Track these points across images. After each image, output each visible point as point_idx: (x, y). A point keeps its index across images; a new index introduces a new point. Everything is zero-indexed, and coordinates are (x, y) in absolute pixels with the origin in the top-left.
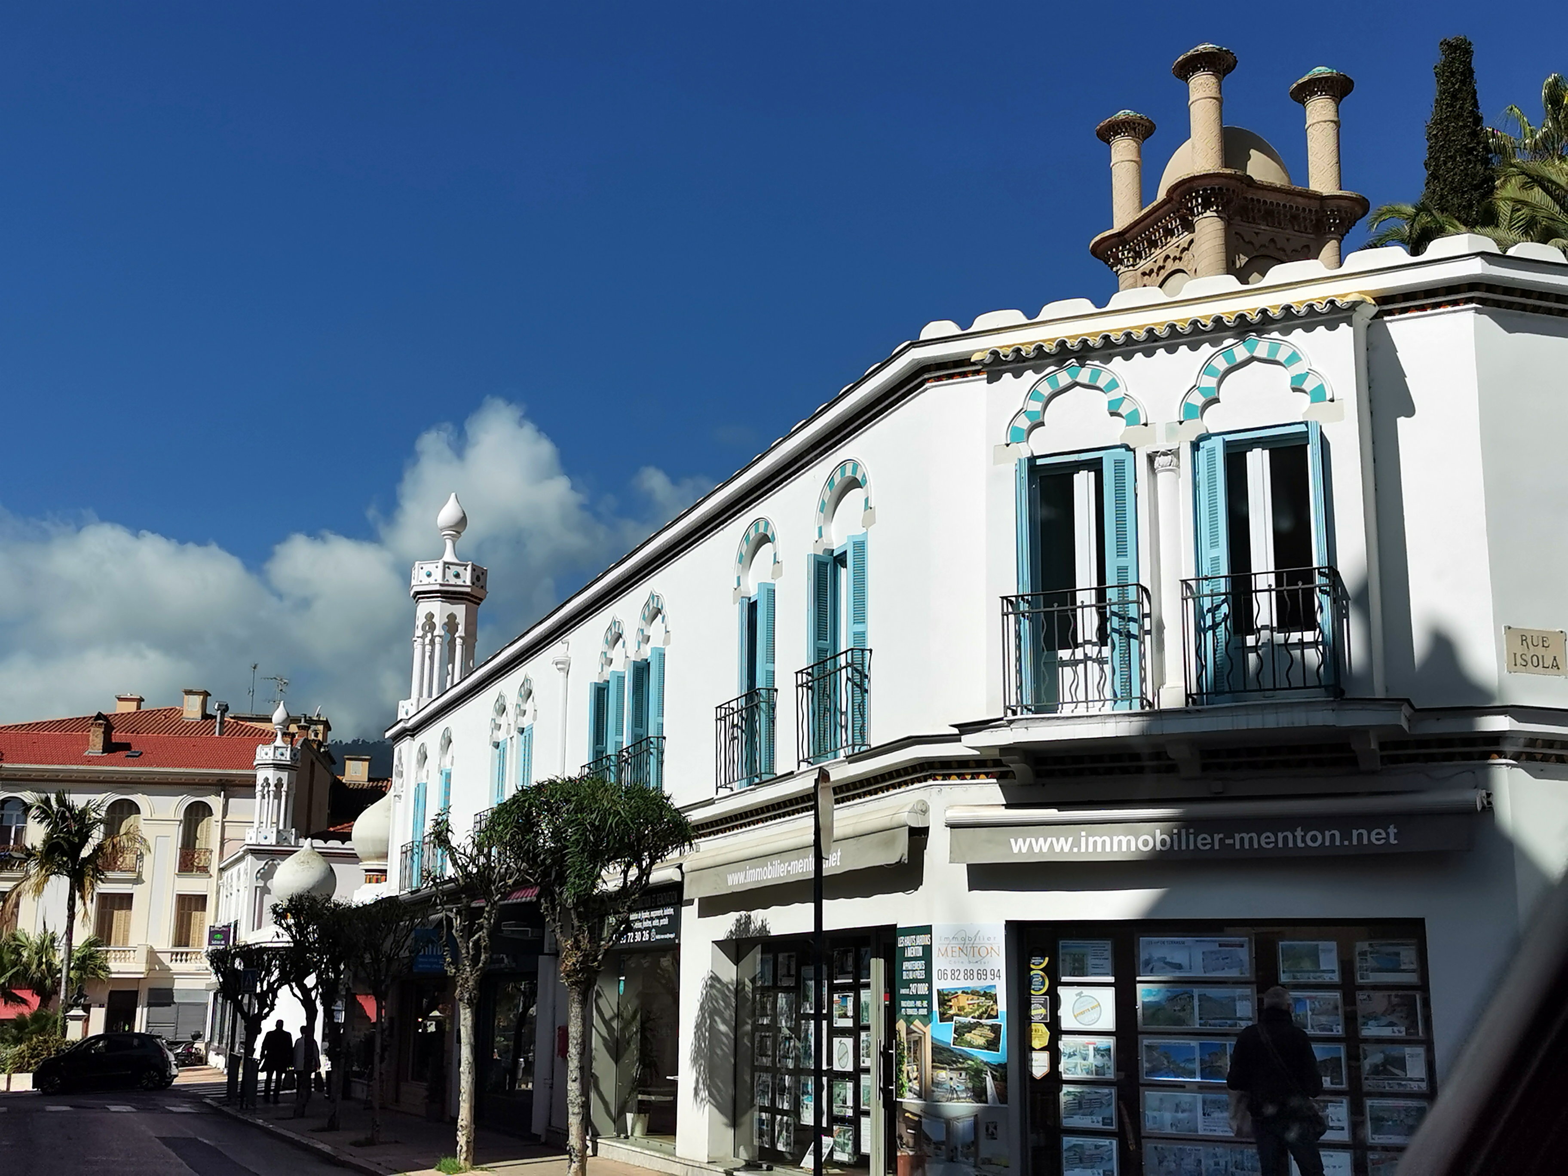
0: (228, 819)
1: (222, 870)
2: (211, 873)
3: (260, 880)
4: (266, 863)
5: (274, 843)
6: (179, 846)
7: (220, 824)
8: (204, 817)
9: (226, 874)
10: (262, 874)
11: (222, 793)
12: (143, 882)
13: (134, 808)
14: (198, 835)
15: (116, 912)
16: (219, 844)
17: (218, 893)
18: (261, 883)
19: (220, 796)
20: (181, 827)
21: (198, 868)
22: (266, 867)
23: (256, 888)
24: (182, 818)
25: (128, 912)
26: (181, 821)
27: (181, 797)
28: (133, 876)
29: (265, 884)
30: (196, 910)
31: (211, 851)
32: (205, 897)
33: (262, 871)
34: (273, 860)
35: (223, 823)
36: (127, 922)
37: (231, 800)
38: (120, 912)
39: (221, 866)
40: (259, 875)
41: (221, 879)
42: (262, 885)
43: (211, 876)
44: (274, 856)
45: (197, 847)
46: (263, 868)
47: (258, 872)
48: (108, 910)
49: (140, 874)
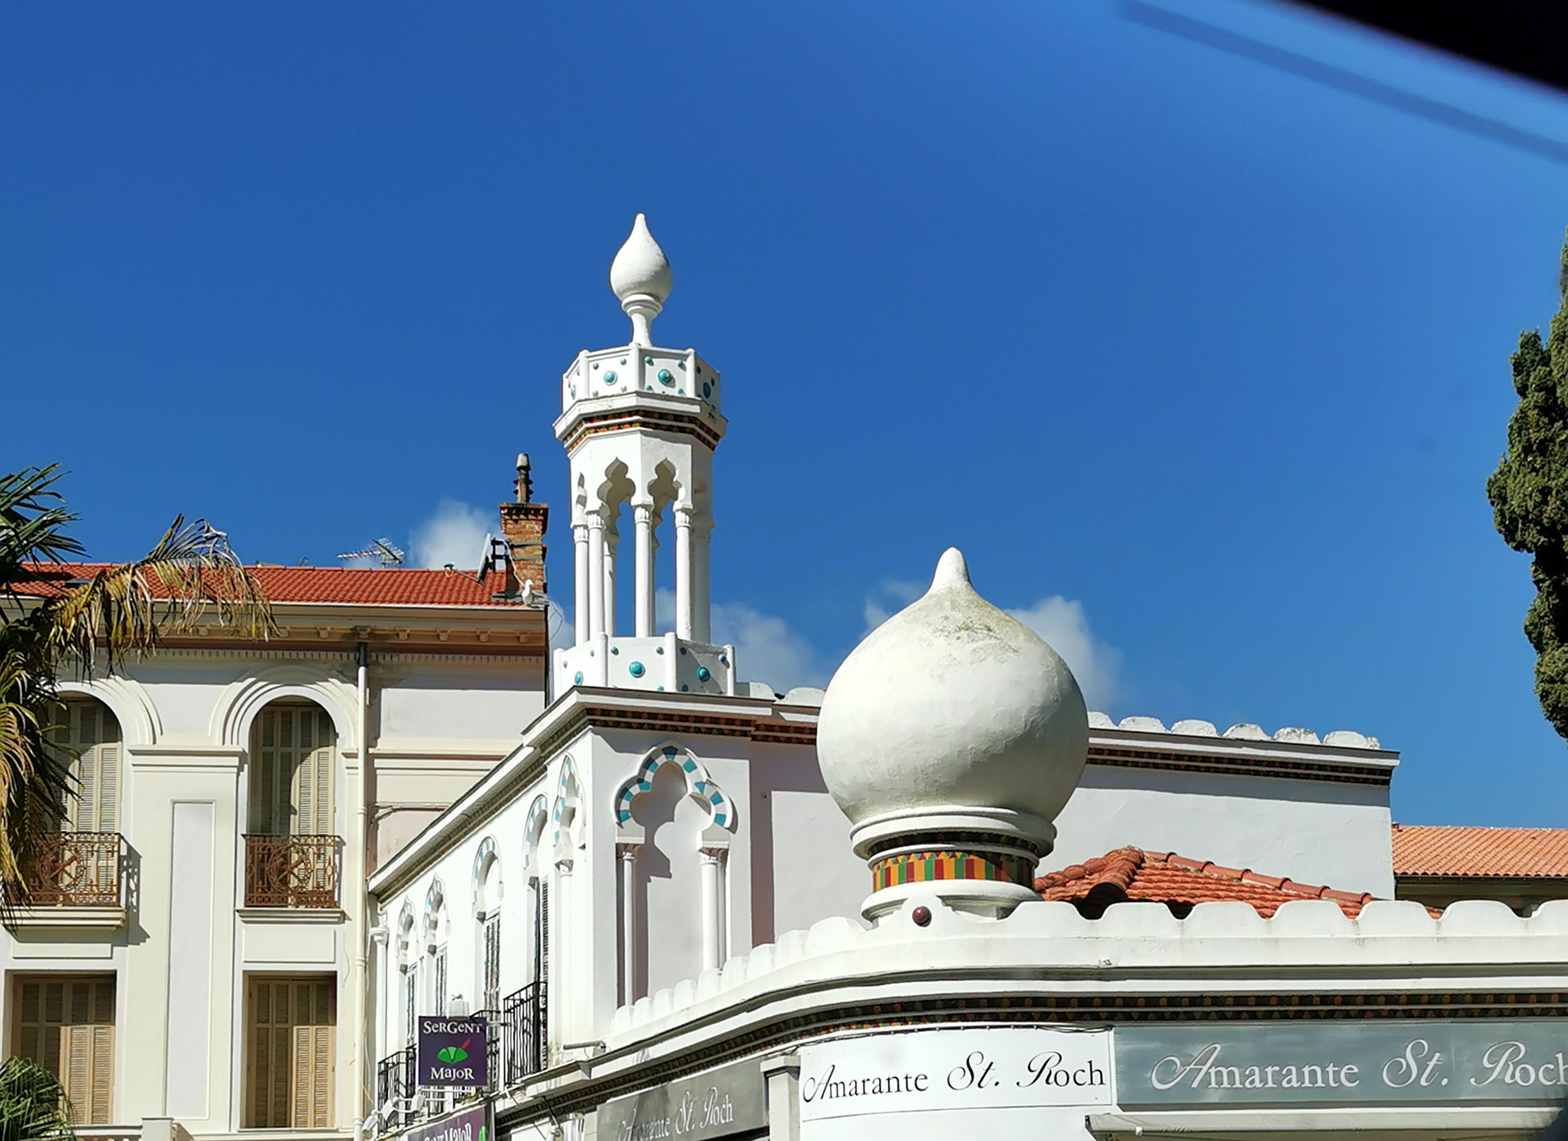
0: (383, 745)
1: (377, 897)
2: (344, 907)
3: (630, 823)
4: (648, 764)
5: (670, 687)
6: (243, 829)
7: (360, 762)
8: (308, 746)
9: (393, 909)
10: (636, 801)
11: (362, 671)
12: (142, 936)
13: (99, 719)
14: (295, 801)
15: (65, 1031)
16: (360, 820)
17: (370, 965)
18: (636, 835)
19: (355, 681)
20: (244, 775)
21: (303, 898)
22: (649, 776)
23: (620, 849)
24: (243, 744)
25: (103, 1029)
26: (241, 755)
27: (237, 687)
28: (112, 917)
29: (650, 837)
30: (304, 1020)
31: (339, 845)
32: (331, 979)
33: (635, 790)
34: (670, 751)
35: (369, 759)
36: (103, 1061)
37: (387, 695)
38: (79, 1031)
39: (373, 884)
40: (625, 805)
41: (376, 924)
42: (641, 840)
43: (343, 917)
44: (672, 739)
45: (294, 830)
46: (639, 780)
47: (623, 792)
48: (43, 1024)
49: (132, 913)
